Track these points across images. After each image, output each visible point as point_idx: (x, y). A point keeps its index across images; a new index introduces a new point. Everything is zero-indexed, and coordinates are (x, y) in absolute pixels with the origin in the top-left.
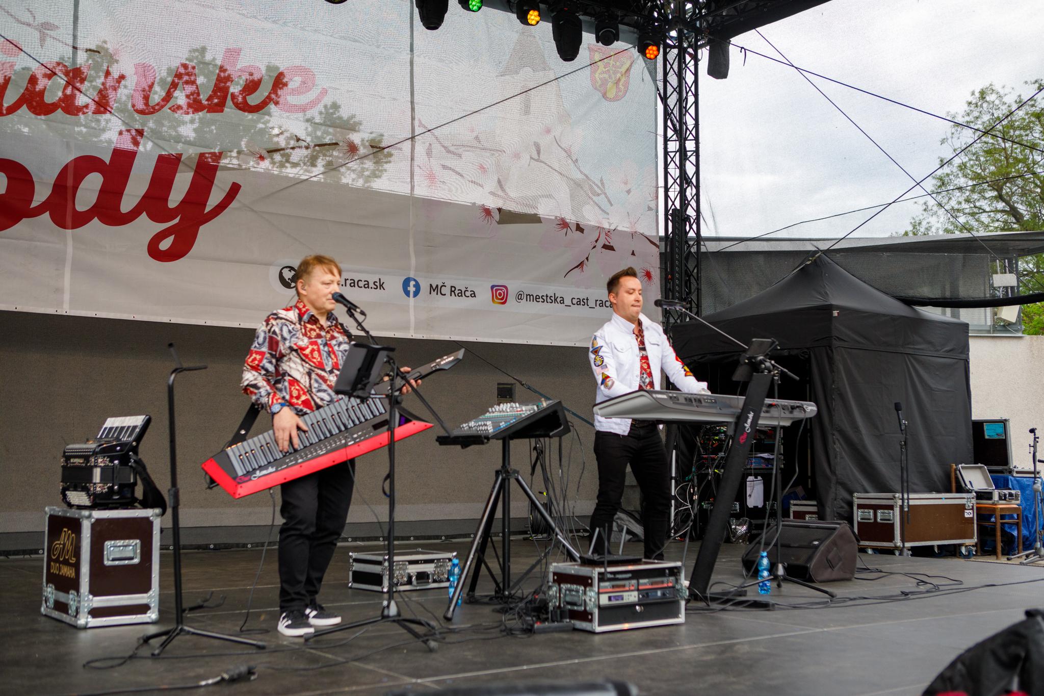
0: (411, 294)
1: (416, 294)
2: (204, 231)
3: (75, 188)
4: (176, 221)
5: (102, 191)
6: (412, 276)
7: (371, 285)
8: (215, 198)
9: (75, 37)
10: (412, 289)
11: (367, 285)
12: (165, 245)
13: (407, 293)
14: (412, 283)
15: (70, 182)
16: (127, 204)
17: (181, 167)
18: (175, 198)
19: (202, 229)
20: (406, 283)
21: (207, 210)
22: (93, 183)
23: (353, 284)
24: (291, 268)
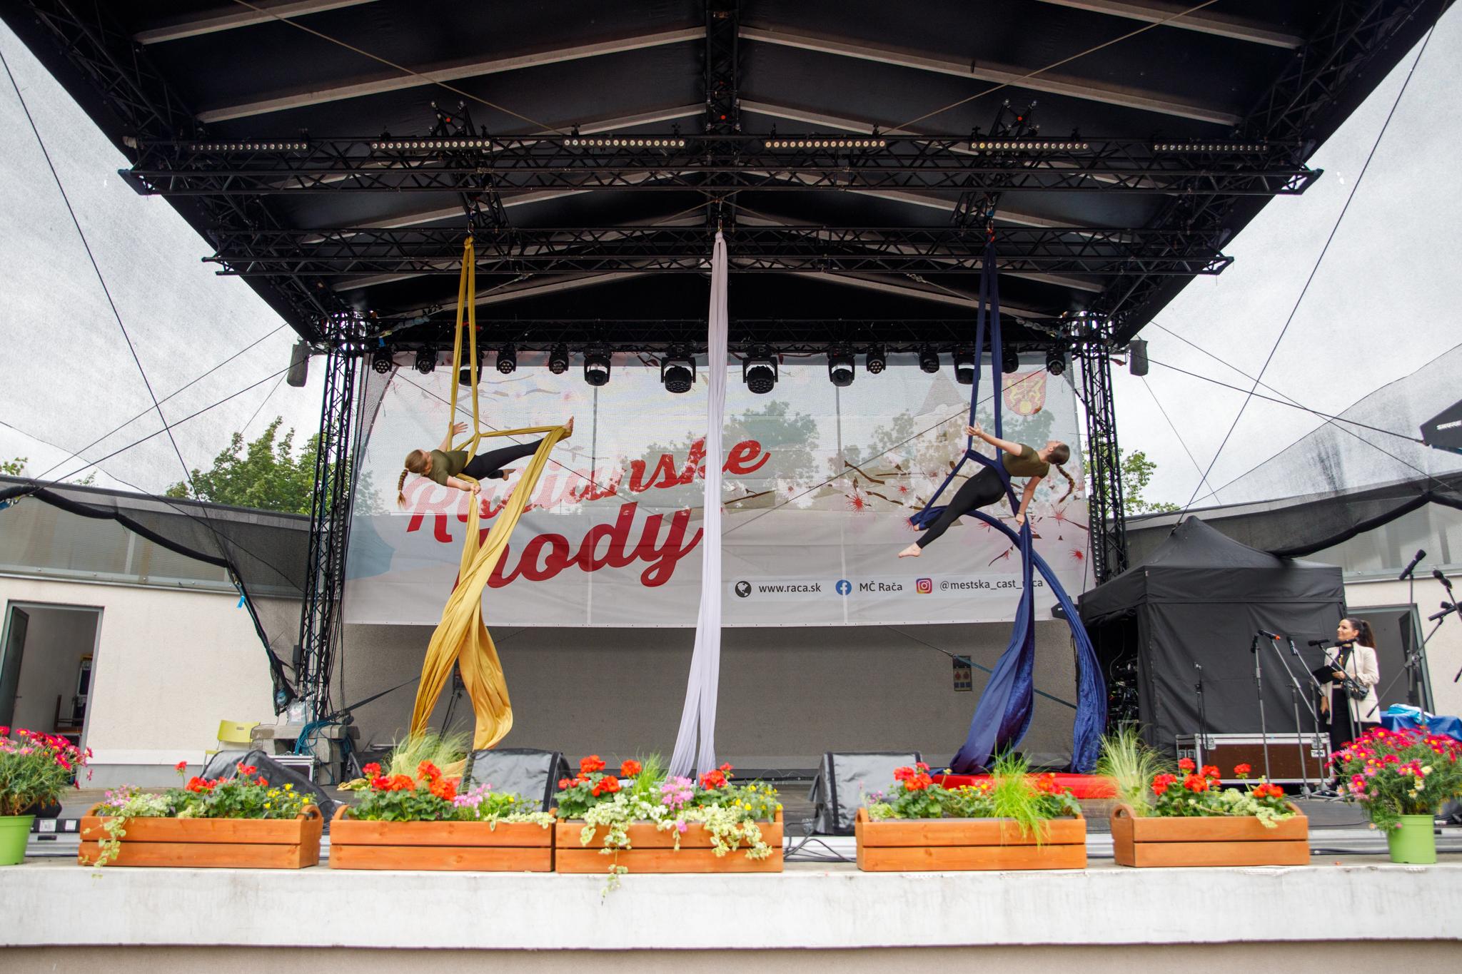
0: (844, 592)
1: (848, 592)
2: (680, 563)
3: (595, 545)
4: (660, 559)
5: (612, 546)
6: (844, 578)
7: (809, 588)
8: (687, 540)
9: (594, 452)
10: (844, 588)
11: (806, 589)
12: (652, 576)
13: (840, 592)
14: (844, 584)
15: (591, 543)
16: (627, 552)
17: (663, 522)
18: (659, 543)
19: (679, 562)
20: (839, 585)
21: (682, 549)
22: (605, 541)
23: (794, 589)
24: (745, 583)
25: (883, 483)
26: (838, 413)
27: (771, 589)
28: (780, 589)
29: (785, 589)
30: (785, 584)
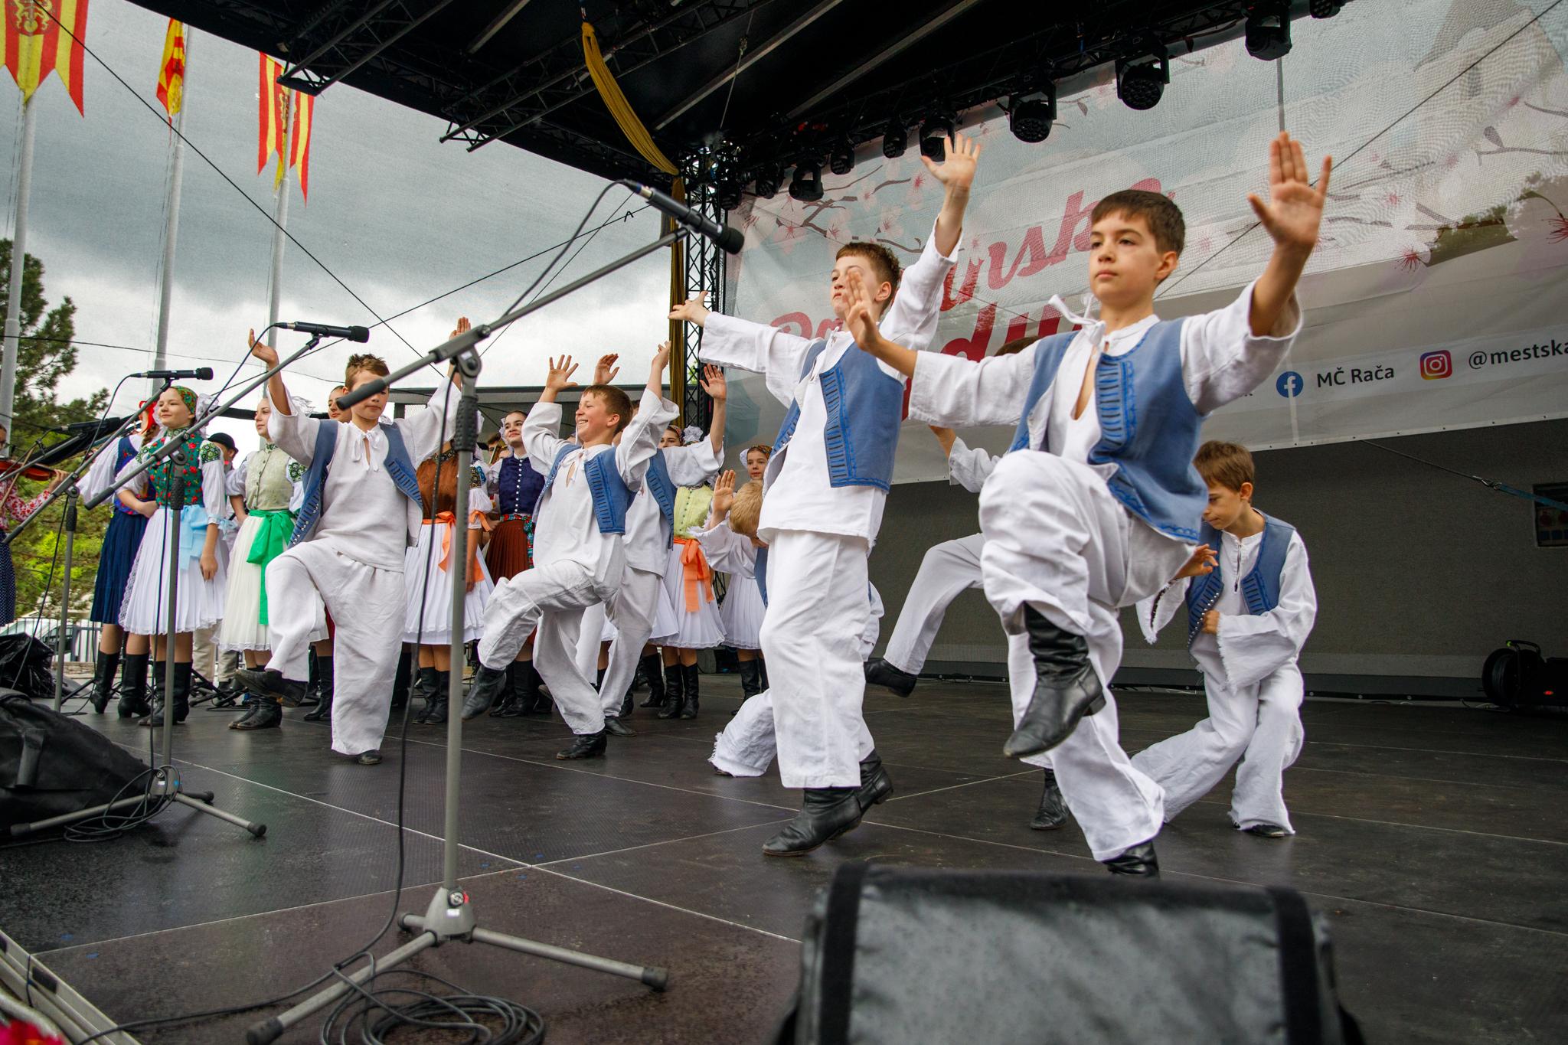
6: (1290, 368)
26: (1281, 101)
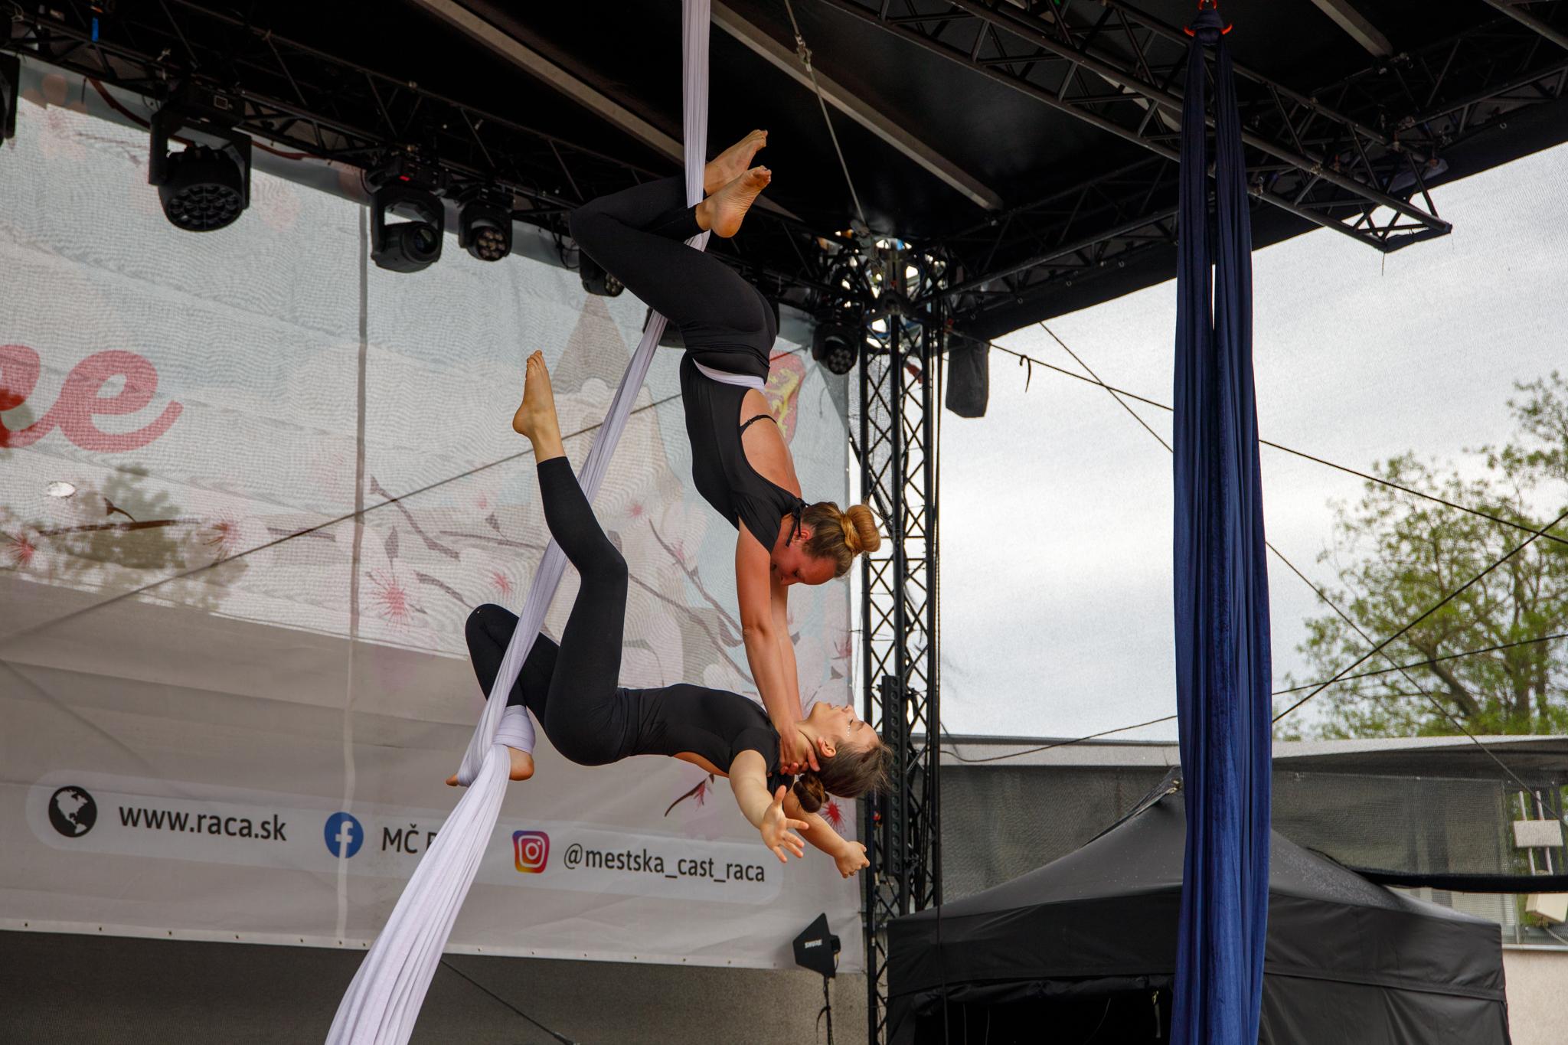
0: (343, 850)
1: (353, 849)
6: (346, 808)
7: (256, 829)
10: (344, 839)
11: (246, 831)
13: (334, 848)
14: (346, 826)
20: (333, 825)
23: (218, 826)
24: (78, 792)
25: (456, 555)
27: (154, 820)
28: (178, 822)
29: (192, 822)
30: (192, 809)
